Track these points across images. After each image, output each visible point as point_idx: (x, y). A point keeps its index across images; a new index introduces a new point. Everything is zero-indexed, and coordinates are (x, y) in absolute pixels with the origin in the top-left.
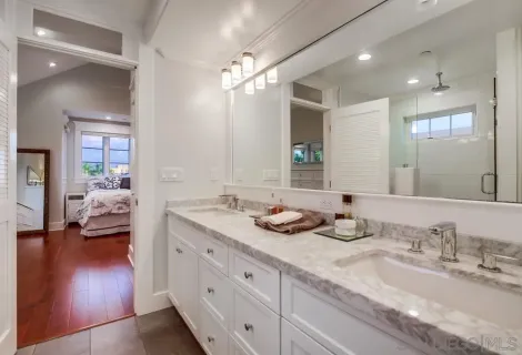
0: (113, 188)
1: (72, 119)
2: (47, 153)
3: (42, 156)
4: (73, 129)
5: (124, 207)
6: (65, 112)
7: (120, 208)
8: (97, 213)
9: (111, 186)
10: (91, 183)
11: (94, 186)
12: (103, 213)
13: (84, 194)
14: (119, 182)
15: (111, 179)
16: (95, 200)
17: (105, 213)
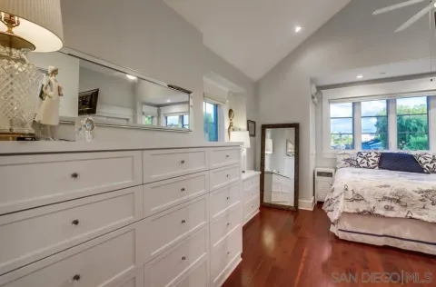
0: (368, 167)
1: (320, 88)
2: (296, 126)
3: (293, 130)
4: (321, 100)
5: (397, 207)
6: (312, 81)
7: (387, 208)
8: (352, 208)
9: (365, 165)
10: (340, 158)
11: (344, 162)
12: (361, 210)
13: (332, 170)
14: (377, 159)
15: (364, 154)
16: (350, 189)
17: (364, 211)
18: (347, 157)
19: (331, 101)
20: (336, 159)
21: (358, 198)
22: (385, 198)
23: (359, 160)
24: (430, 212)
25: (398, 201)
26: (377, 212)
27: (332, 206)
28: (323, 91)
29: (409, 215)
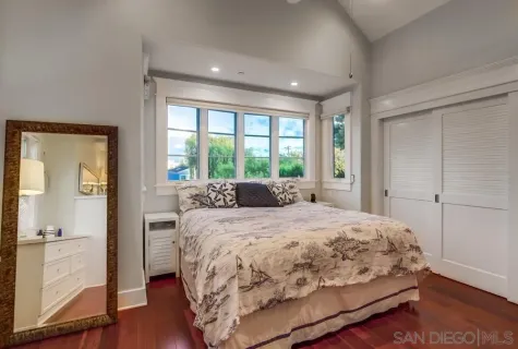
5: (309, 276)
7: (299, 283)
9: (221, 203)
10: (184, 195)
11: (190, 201)
12: (265, 301)
13: (173, 216)
14: (233, 193)
15: (218, 186)
16: (246, 264)
17: (271, 301)
18: (194, 192)
19: (169, 100)
20: (177, 196)
21: (261, 278)
22: (297, 267)
23: (213, 195)
24: (342, 271)
25: (310, 266)
26: (287, 296)
27: (213, 310)
28: (158, 80)
29: (322, 284)
